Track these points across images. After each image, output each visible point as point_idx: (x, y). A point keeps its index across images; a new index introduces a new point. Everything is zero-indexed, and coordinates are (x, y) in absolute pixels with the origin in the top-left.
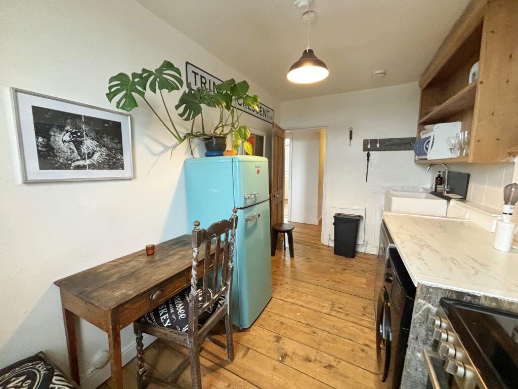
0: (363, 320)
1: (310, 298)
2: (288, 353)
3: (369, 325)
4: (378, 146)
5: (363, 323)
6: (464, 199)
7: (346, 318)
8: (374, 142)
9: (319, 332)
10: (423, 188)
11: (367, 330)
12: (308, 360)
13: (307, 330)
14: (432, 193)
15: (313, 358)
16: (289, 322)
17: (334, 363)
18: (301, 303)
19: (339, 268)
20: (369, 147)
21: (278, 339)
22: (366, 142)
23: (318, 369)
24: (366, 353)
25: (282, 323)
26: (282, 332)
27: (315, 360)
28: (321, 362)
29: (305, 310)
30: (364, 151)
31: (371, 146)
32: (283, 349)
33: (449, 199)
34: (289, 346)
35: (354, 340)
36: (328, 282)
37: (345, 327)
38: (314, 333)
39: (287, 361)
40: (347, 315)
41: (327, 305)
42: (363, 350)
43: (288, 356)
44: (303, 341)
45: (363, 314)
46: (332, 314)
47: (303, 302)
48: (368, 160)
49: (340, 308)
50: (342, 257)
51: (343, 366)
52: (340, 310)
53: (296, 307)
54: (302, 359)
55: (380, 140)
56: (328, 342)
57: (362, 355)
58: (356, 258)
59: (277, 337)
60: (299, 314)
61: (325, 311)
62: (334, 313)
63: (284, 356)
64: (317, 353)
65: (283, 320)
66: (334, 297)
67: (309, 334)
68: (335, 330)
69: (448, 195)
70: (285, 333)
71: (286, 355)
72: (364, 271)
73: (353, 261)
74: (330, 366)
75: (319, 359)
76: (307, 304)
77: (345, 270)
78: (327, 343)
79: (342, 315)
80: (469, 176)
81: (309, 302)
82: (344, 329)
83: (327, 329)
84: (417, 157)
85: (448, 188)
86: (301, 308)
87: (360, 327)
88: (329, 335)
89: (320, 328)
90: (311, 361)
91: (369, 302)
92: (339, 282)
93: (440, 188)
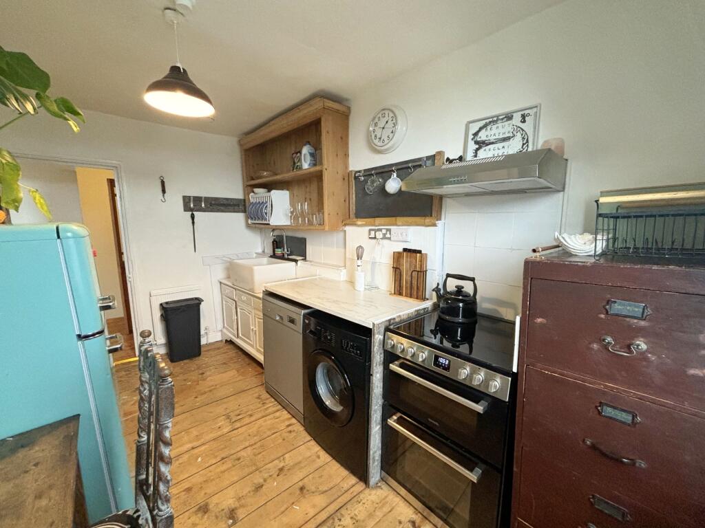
0: (266, 409)
1: (194, 432)
2: (233, 506)
3: (275, 409)
4: (203, 205)
5: (270, 410)
6: (305, 259)
7: (253, 419)
8: (198, 200)
9: (243, 453)
10: (256, 253)
11: (278, 414)
12: (259, 487)
13: (228, 464)
14: (271, 257)
15: (262, 481)
16: (197, 479)
17: (282, 465)
18: (189, 446)
19: (194, 376)
20: (192, 205)
21: (204, 509)
22: (186, 200)
23: (275, 483)
24: (294, 431)
25: (188, 490)
26: (200, 499)
27: (265, 480)
28: (270, 476)
29: (203, 448)
30: (185, 211)
31: (194, 205)
32: (223, 510)
33: (296, 261)
34: (227, 500)
35: (275, 431)
36: (197, 399)
37: (259, 428)
38: (239, 459)
39: (241, 514)
40: (251, 415)
41: (223, 422)
42: (290, 432)
43: (236, 508)
44: (236, 479)
45: (263, 404)
46: (236, 427)
47: (190, 442)
48: (193, 223)
49: (239, 415)
50: (185, 361)
51: (289, 459)
52: (240, 417)
53: (185, 457)
54: (252, 493)
55: (205, 198)
56: (260, 453)
57: (293, 434)
58: (202, 353)
59: (199, 509)
60: (199, 459)
61: (225, 430)
62: (238, 425)
63: (232, 514)
64: (261, 472)
65: (186, 485)
66: (220, 410)
67: (234, 466)
68: (255, 438)
69: (290, 257)
70: (205, 494)
71: (233, 510)
72: (225, 363)
73: (204, 359)
74: (281, 470)
75: (266, 475)
76: (198, 440)
77: (203, 373)
78: (260, 456)
79: (247, 420)
80: (305, 239)
81: (198, 437)
82: (261, 429)
83: (247, 444)
84: (250, 221)
85: (288, 251)
86: (196, 451)
87: (272, 416)
88: (254, 447)
89: (239, 449)
90: (262, 485)
91: (257, 390)
92: (210, 391)
93: (279, 252)
